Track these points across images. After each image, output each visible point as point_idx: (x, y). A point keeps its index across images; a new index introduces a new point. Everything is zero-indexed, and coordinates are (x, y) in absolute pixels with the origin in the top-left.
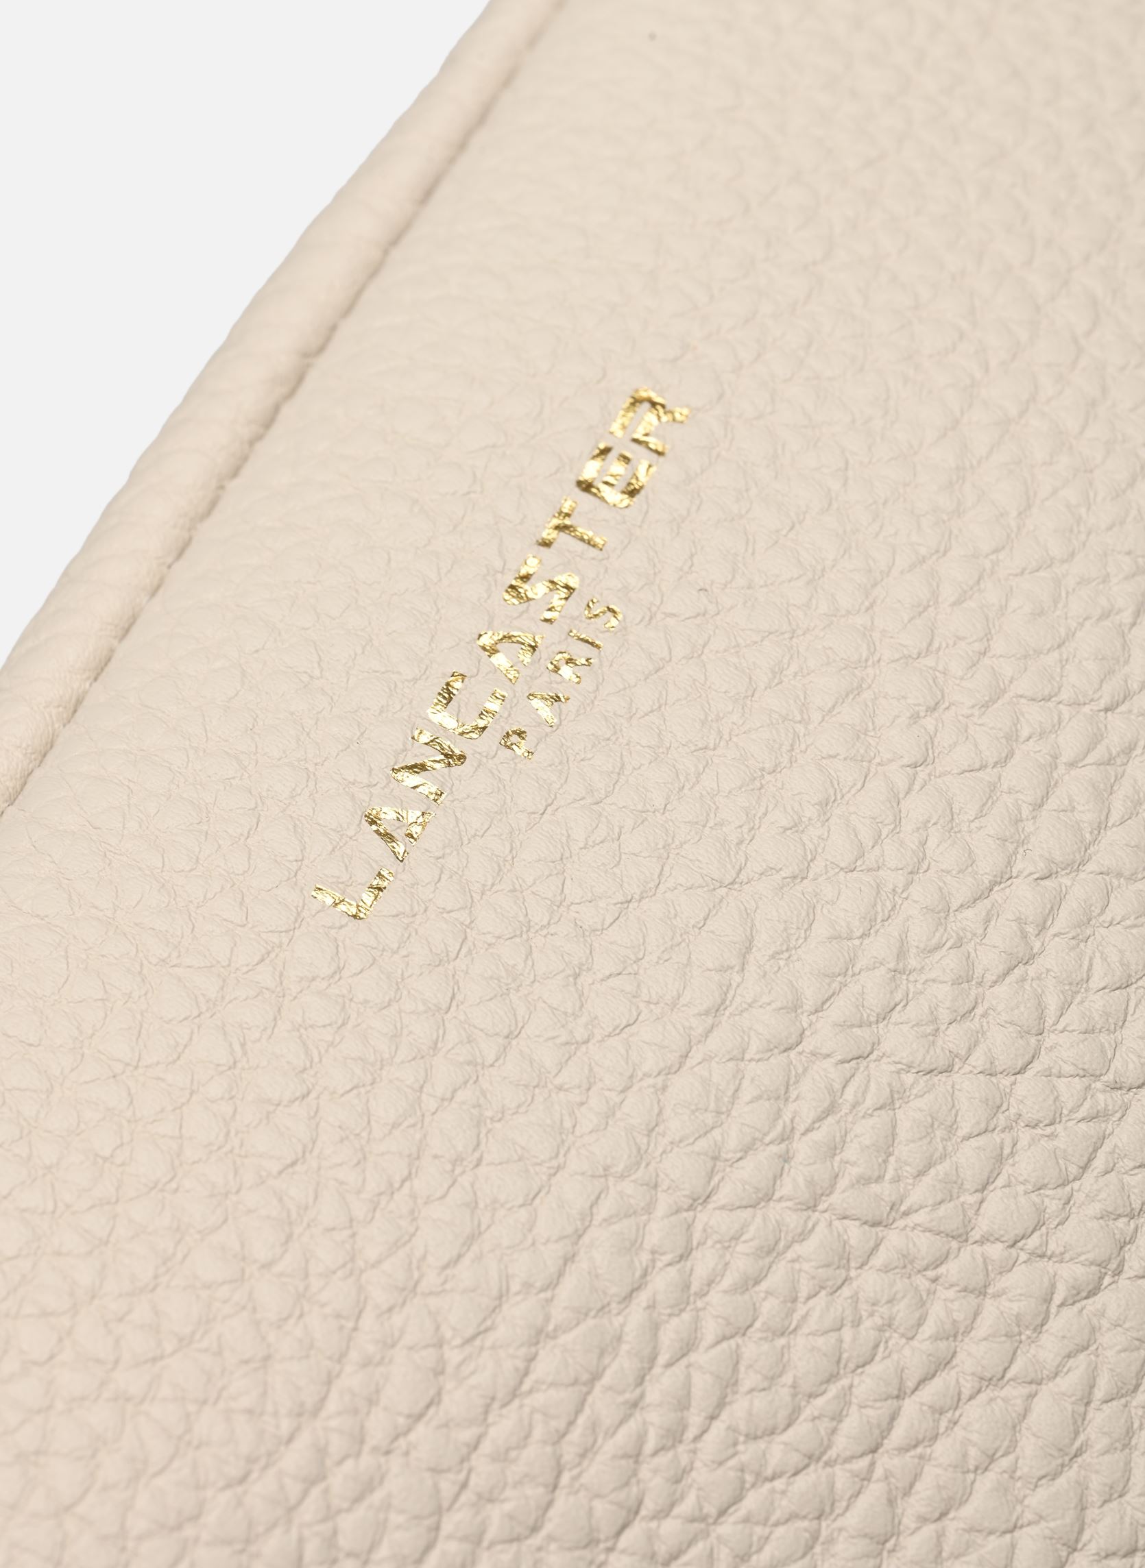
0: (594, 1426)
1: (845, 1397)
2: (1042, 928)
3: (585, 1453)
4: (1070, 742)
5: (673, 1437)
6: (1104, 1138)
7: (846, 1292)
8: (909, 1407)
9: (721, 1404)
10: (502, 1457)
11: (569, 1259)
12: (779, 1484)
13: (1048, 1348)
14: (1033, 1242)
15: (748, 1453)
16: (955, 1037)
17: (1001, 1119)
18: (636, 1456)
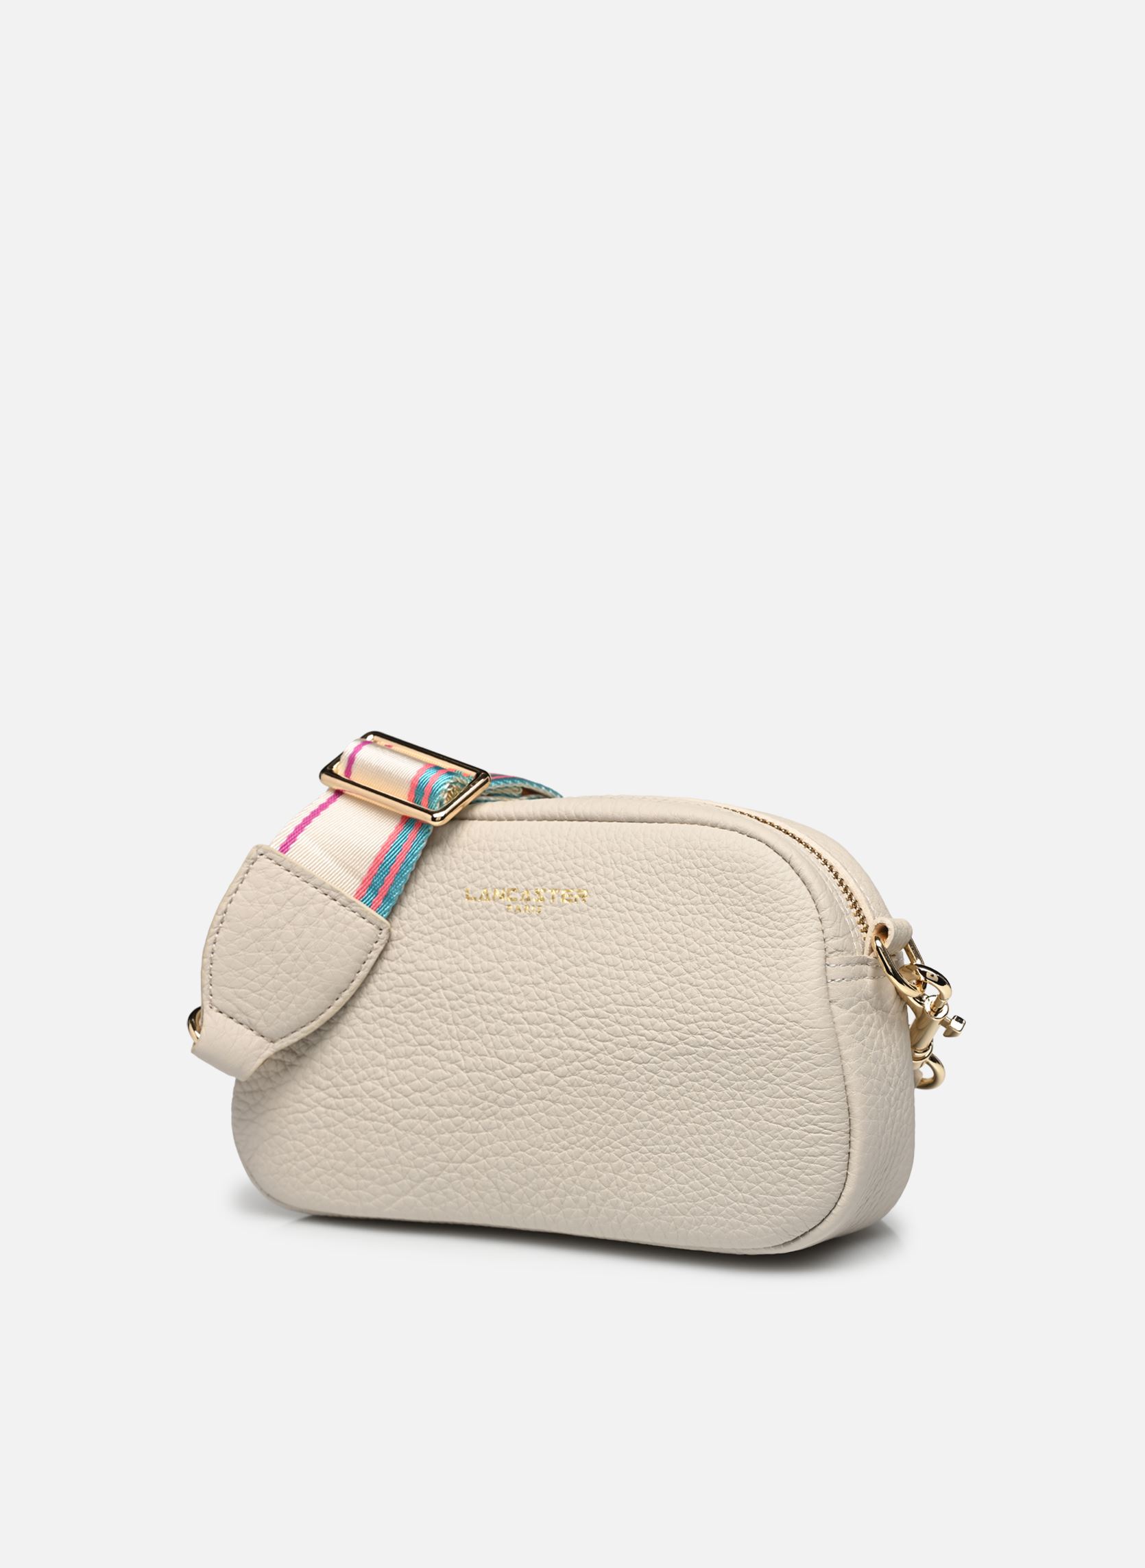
0: (400, 991)
1: (425, 1034)
2: (515, 1023)
3: (396, 992)
4: (550, 1009)
5: (405, 1007)
6: (486, 1056)
7: (442, 1024)
8: (429, 1047)
9: (414, 1012)
10: (388, 978)
11: (423, 970)
12: (407, 1031)
13: (449, 1066)
14: (464, 1053)
15: (409, 1022)
16: (489, 1018)
17: (480, 1035)
18: (399, 1002)
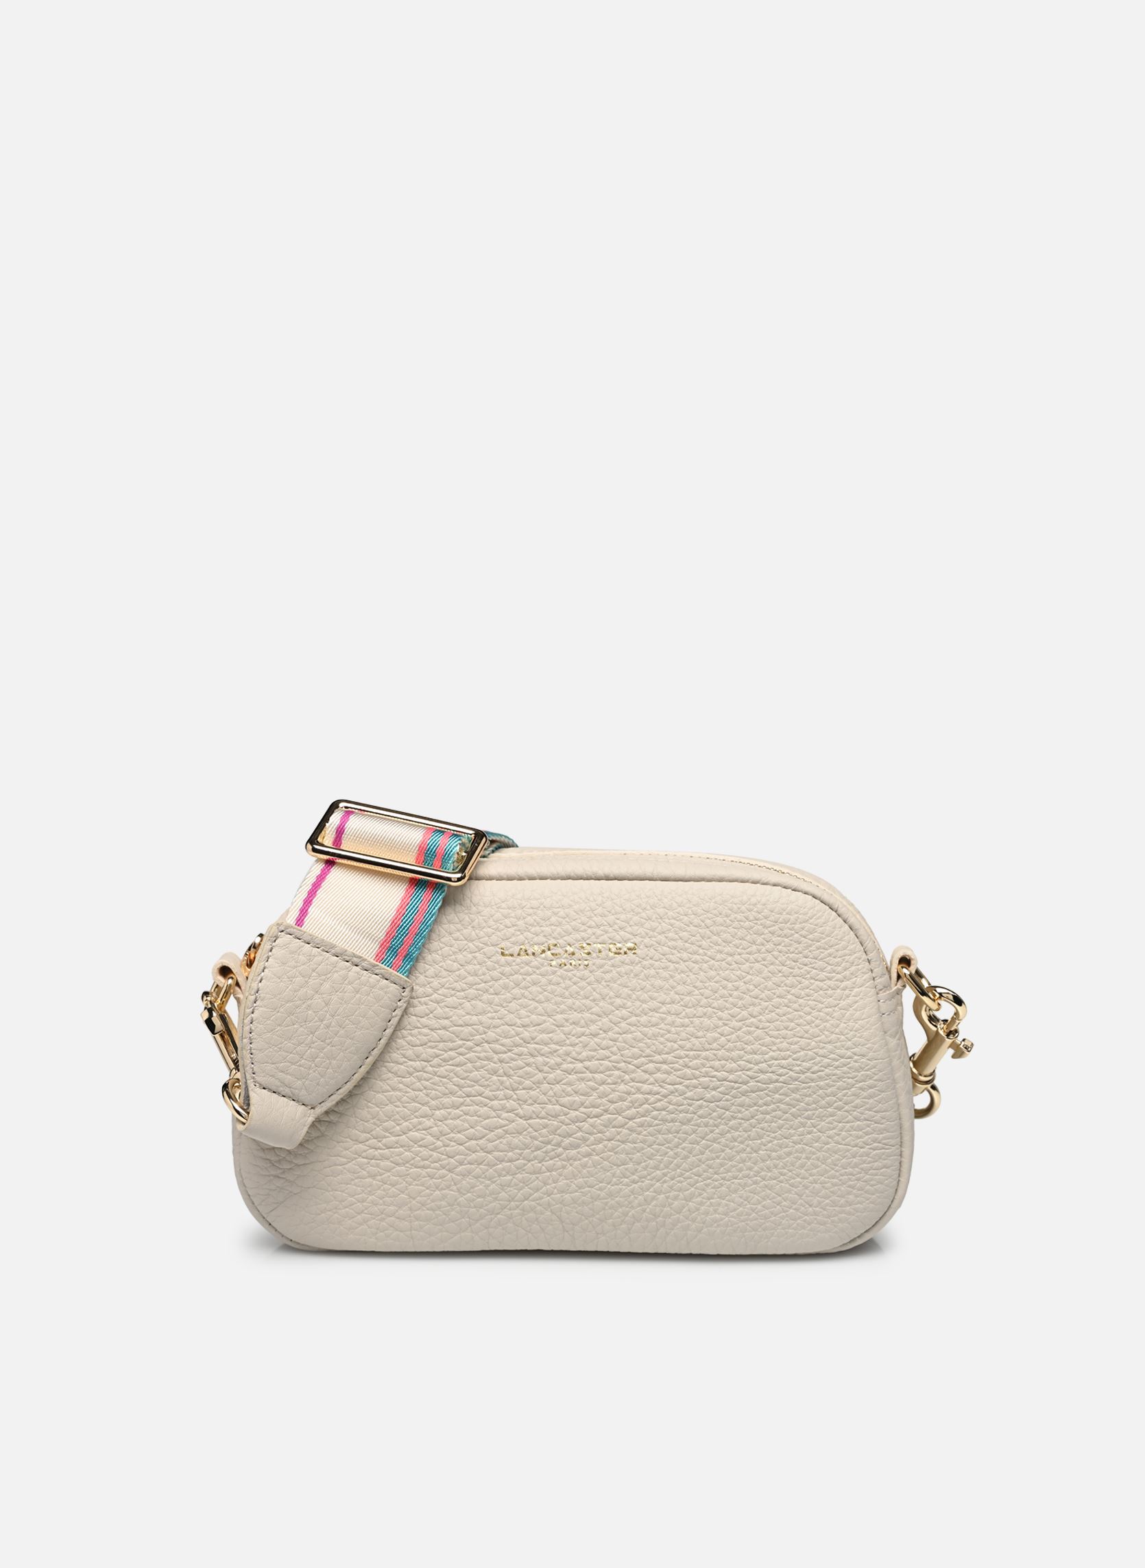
0: (436, 1046)
1: (473, 1086)
2: (576, 1073)
3: (432, 1048)
4: (614, 1058)
5: (444, 1060)
6: (547, 1104)
7: (491, 1076)
8: (479, 1097)
9: (457, 1066)
10: (420, 1033)
11: (461, 1026)
12: (451, 1083)
13: (505, 1115)
14: (521, 1102)
15: (452, 1074)
16: (546, 1068)
17: (538, 1085)
18: (437, 1056)
